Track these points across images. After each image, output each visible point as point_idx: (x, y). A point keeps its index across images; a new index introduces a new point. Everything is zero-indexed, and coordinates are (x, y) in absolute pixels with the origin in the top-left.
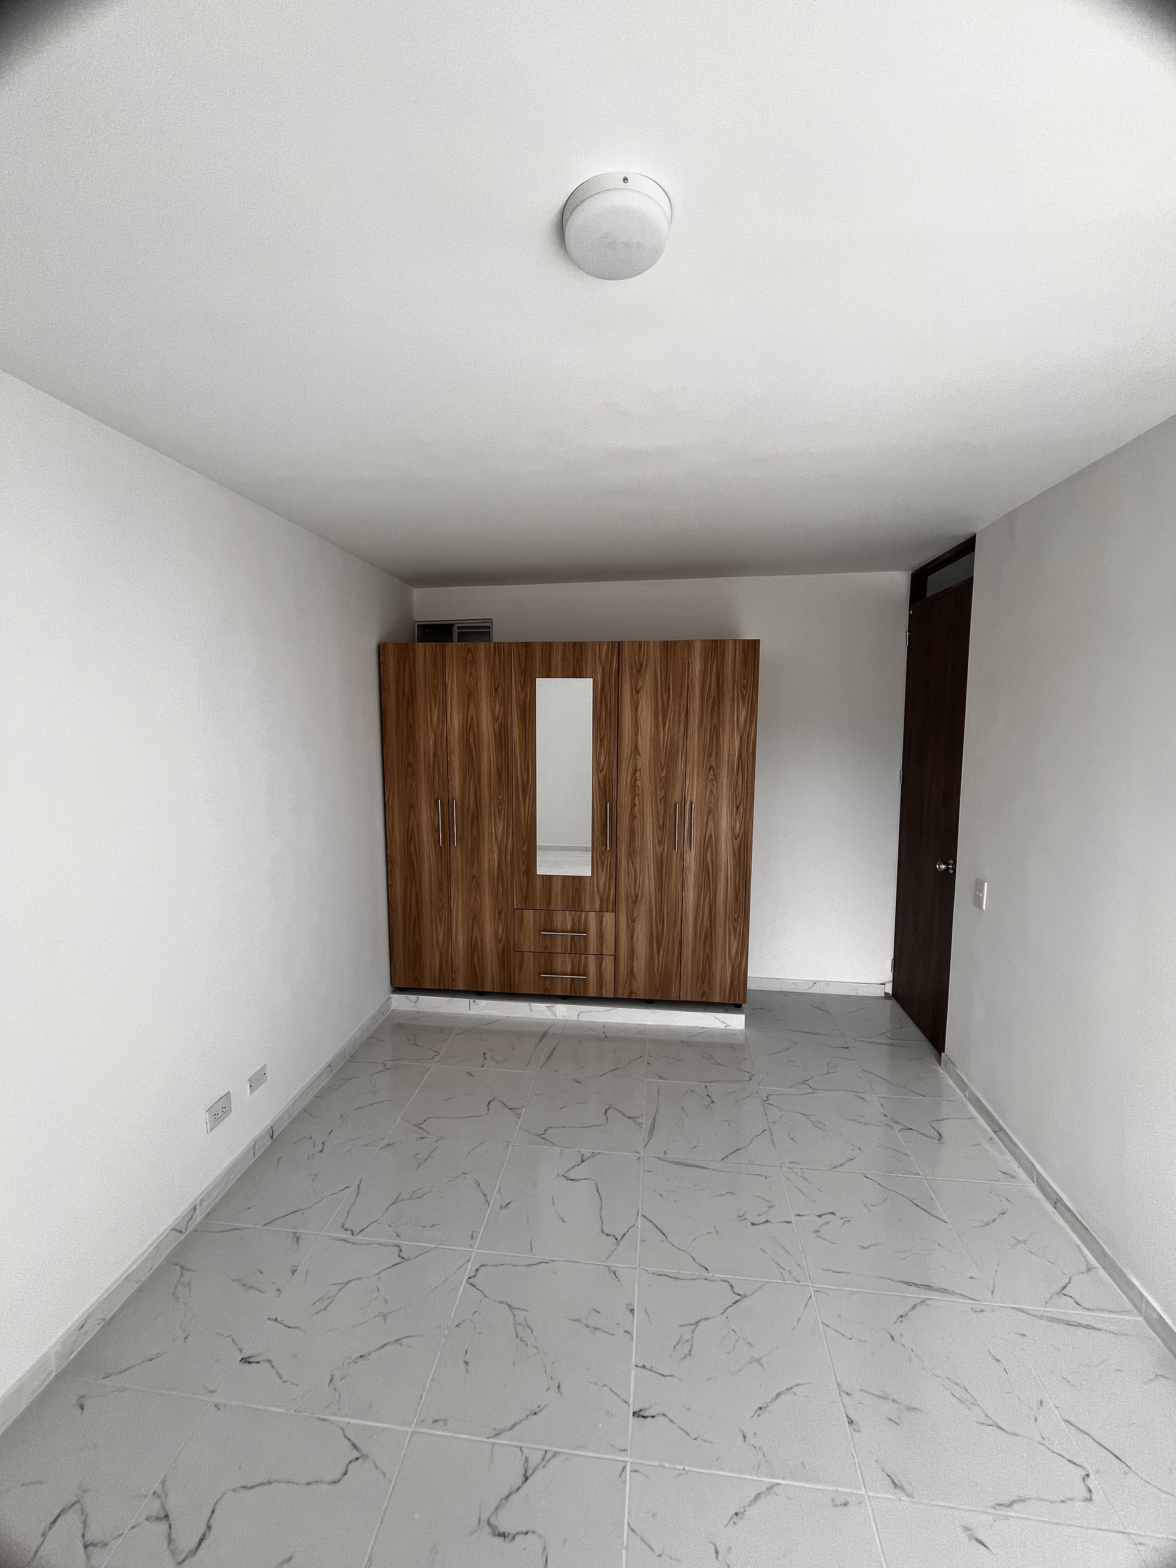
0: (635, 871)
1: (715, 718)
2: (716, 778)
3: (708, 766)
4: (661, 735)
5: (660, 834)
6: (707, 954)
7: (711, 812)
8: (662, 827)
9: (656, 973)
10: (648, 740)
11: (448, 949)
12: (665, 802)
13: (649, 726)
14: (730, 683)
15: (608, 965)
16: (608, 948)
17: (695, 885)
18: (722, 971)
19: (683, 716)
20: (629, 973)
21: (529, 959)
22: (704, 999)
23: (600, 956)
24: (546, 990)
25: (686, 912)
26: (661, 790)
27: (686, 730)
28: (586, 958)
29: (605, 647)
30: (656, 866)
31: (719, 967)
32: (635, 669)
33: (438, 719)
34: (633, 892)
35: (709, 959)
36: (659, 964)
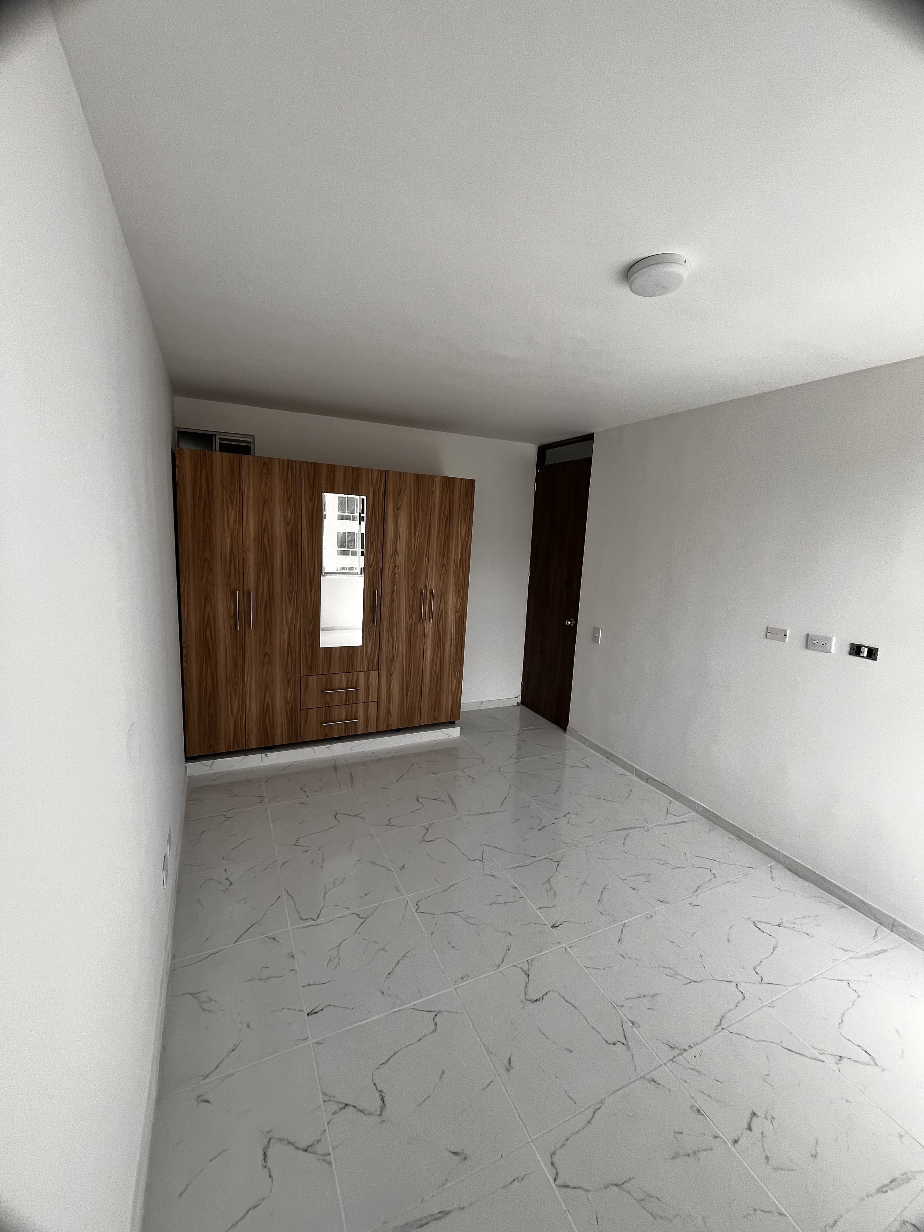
0: (393, 639)
1: (447, 532)
2: (446, 573)
3: (442, 564)
4: (413, 541)
5: (410, 611)
6: (438, 692)
7: (443, 595)
8: (412, 607)
9: (405, 709)
10: (404, 545)
11: (242, 716)
12: (414, 589)
13: (405, 535)
14: (457, 508)
15: (372, 709)
16: (373, 697)
17: (431, 645)
18: (446, 701)
19: (427, 529)
20: (387, 712)
21: (313, 714)
22: (435, 722)
23: (367, 702)
24: (326, 735)
25: (425, 665)
26: (412, 581)
27: (429, 538)
28: (356, 706)
29: (376, 473)
30: (407, 635)
31: (445, 699)
32: (396, 492)
33: (235, 521)
34: (391, 654)
35: (439, 694)
36: (407, 702)
